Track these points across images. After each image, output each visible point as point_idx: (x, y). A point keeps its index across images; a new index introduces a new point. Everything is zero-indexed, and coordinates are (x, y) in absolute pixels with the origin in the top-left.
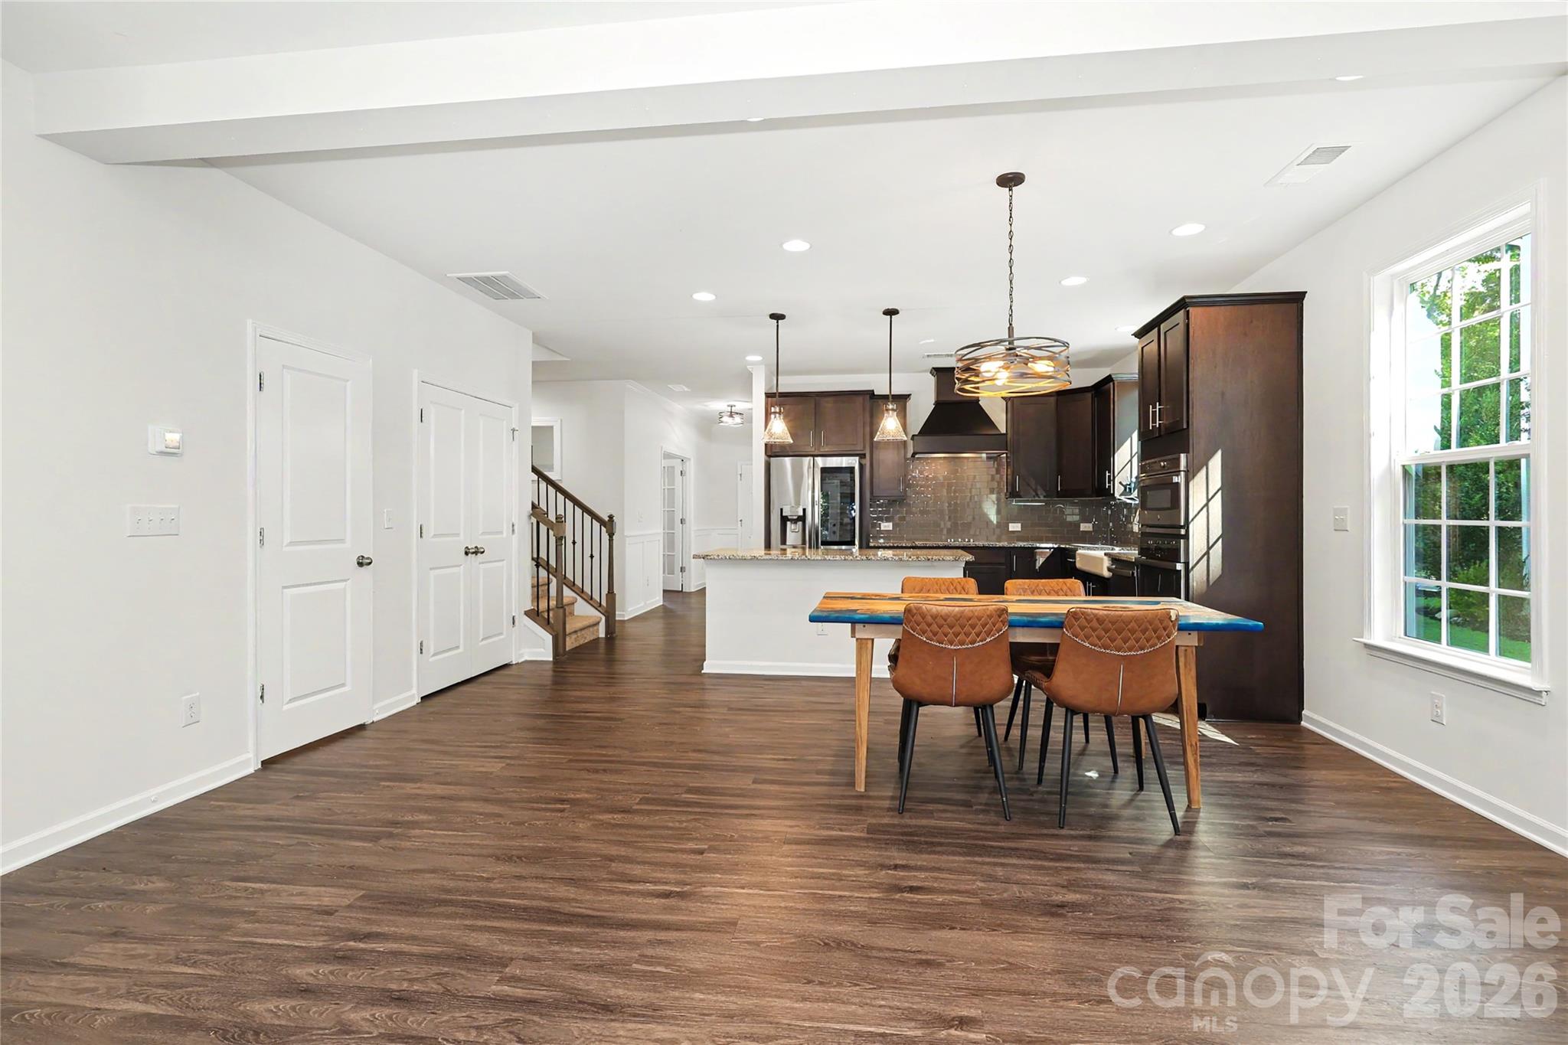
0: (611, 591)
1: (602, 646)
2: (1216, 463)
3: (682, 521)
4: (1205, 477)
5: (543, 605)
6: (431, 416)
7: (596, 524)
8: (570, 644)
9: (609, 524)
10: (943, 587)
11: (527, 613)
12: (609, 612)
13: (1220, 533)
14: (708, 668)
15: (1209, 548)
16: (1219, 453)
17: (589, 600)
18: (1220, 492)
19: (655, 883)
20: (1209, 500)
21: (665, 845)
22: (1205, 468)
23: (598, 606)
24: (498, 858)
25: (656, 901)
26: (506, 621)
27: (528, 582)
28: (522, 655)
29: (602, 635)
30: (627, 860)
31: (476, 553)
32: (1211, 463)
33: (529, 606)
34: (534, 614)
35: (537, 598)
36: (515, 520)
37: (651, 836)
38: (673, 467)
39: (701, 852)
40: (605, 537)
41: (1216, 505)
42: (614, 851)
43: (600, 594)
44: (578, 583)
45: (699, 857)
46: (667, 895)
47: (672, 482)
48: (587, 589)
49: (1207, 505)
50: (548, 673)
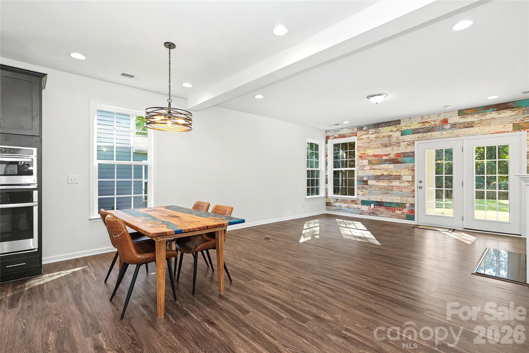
19: (325, 286)
21: (313, 296)
24: (375, 311)
25: (327, 282)
30: (329, 295)
37: (314, 301)
39: (305, 290)
42: (331, 300)
45: (306, 289)
46: (323, 282)
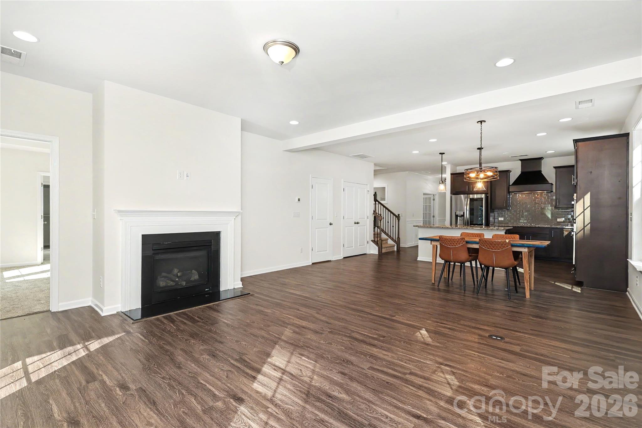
0: (398, 237)
1: (396, 253)
2: (588, 197)
3: (434, 216)
4: (583, 202)
5: (376, 240)
6: (346, 189)
7: (394, 217)
8: (384, 251)
9: (398, 217)
10: (477, 236)
11: (372, 241)
12: (398, 242)
13: (590, 222)
14: (419, 259)
15: (584, 227)
16: (589, 194)
17: (392, 239)
18: (589, 207)
20: (584, 210)
22: (582, 199)
23: (395, 241)
26: (366, 243)
27: (372, 233)
28: (369, 252)
29: (396, 249)
31: (357, 223)
32: (586, 197)
33: (373, 239)
34: (373, 241)
35: (374, 238)
36: (368, 215)
38: (430, 198)
40: (397, 220)
41: (588, 212)
43: (395, 237)
44: (389, 234)
47: (430, 203)
48: (392, 236)
49: (583, 212)
50: (377, 257)
